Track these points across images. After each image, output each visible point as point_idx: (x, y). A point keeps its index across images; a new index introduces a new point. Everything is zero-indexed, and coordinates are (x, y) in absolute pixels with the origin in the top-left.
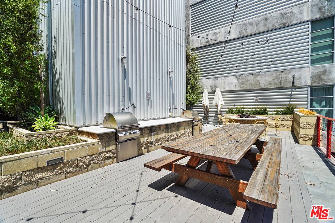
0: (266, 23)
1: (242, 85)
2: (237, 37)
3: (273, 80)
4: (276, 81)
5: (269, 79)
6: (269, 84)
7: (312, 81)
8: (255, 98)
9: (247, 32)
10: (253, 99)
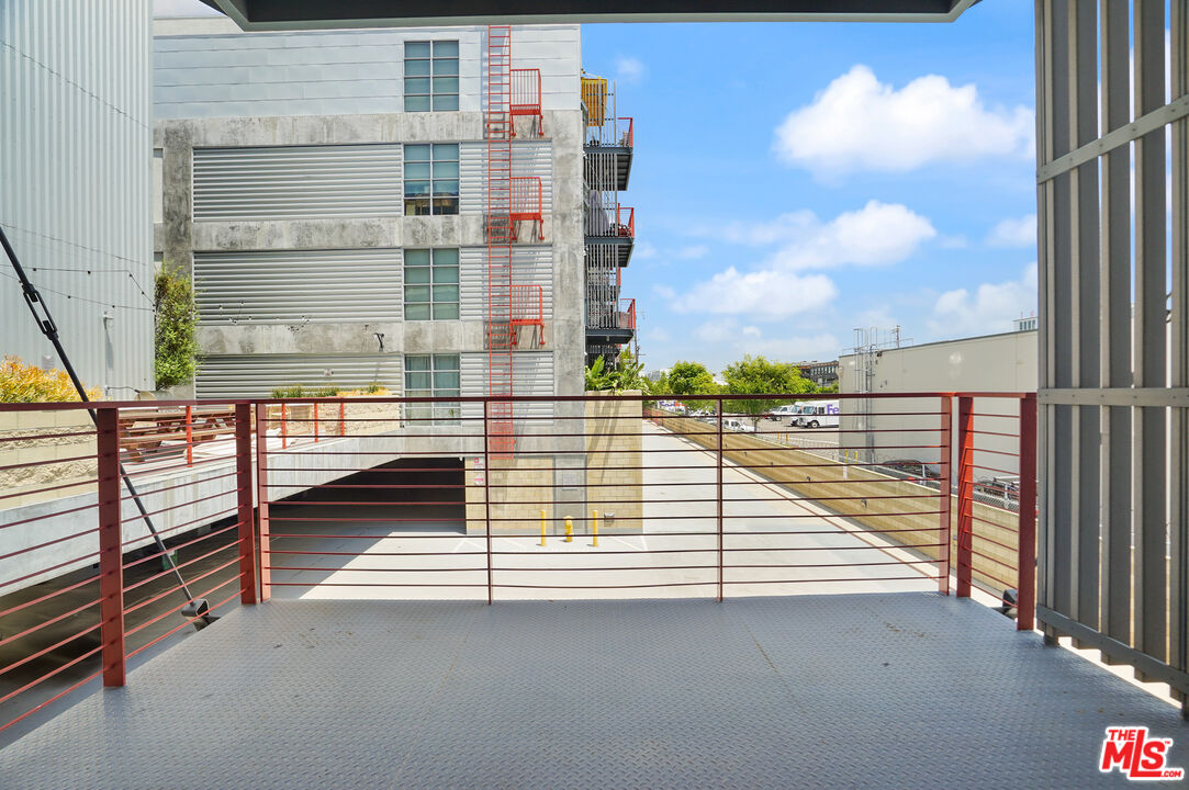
0: (344, 235)
1: (303, 345)
2: (293, 247)
3: (354, 338)
4: (358, 341)
5: (347, 336)
6: (348, 345)
7: (405, 344)
8: (326, 371)
9: (310, 242)
10: (322, 373)
